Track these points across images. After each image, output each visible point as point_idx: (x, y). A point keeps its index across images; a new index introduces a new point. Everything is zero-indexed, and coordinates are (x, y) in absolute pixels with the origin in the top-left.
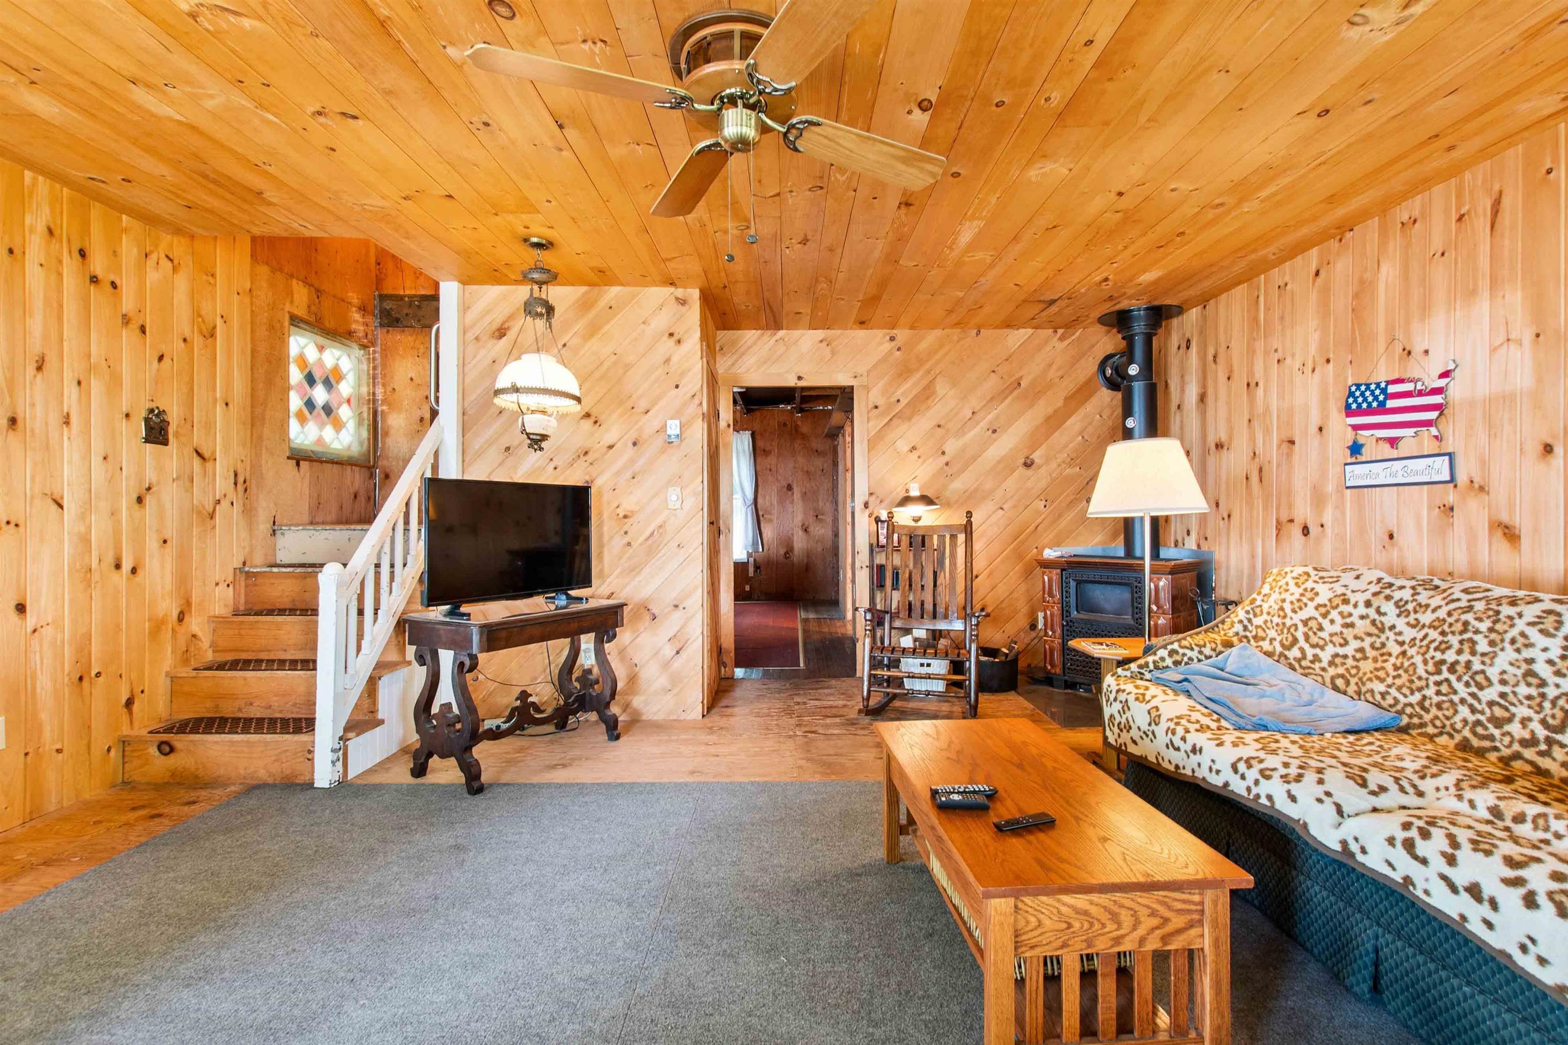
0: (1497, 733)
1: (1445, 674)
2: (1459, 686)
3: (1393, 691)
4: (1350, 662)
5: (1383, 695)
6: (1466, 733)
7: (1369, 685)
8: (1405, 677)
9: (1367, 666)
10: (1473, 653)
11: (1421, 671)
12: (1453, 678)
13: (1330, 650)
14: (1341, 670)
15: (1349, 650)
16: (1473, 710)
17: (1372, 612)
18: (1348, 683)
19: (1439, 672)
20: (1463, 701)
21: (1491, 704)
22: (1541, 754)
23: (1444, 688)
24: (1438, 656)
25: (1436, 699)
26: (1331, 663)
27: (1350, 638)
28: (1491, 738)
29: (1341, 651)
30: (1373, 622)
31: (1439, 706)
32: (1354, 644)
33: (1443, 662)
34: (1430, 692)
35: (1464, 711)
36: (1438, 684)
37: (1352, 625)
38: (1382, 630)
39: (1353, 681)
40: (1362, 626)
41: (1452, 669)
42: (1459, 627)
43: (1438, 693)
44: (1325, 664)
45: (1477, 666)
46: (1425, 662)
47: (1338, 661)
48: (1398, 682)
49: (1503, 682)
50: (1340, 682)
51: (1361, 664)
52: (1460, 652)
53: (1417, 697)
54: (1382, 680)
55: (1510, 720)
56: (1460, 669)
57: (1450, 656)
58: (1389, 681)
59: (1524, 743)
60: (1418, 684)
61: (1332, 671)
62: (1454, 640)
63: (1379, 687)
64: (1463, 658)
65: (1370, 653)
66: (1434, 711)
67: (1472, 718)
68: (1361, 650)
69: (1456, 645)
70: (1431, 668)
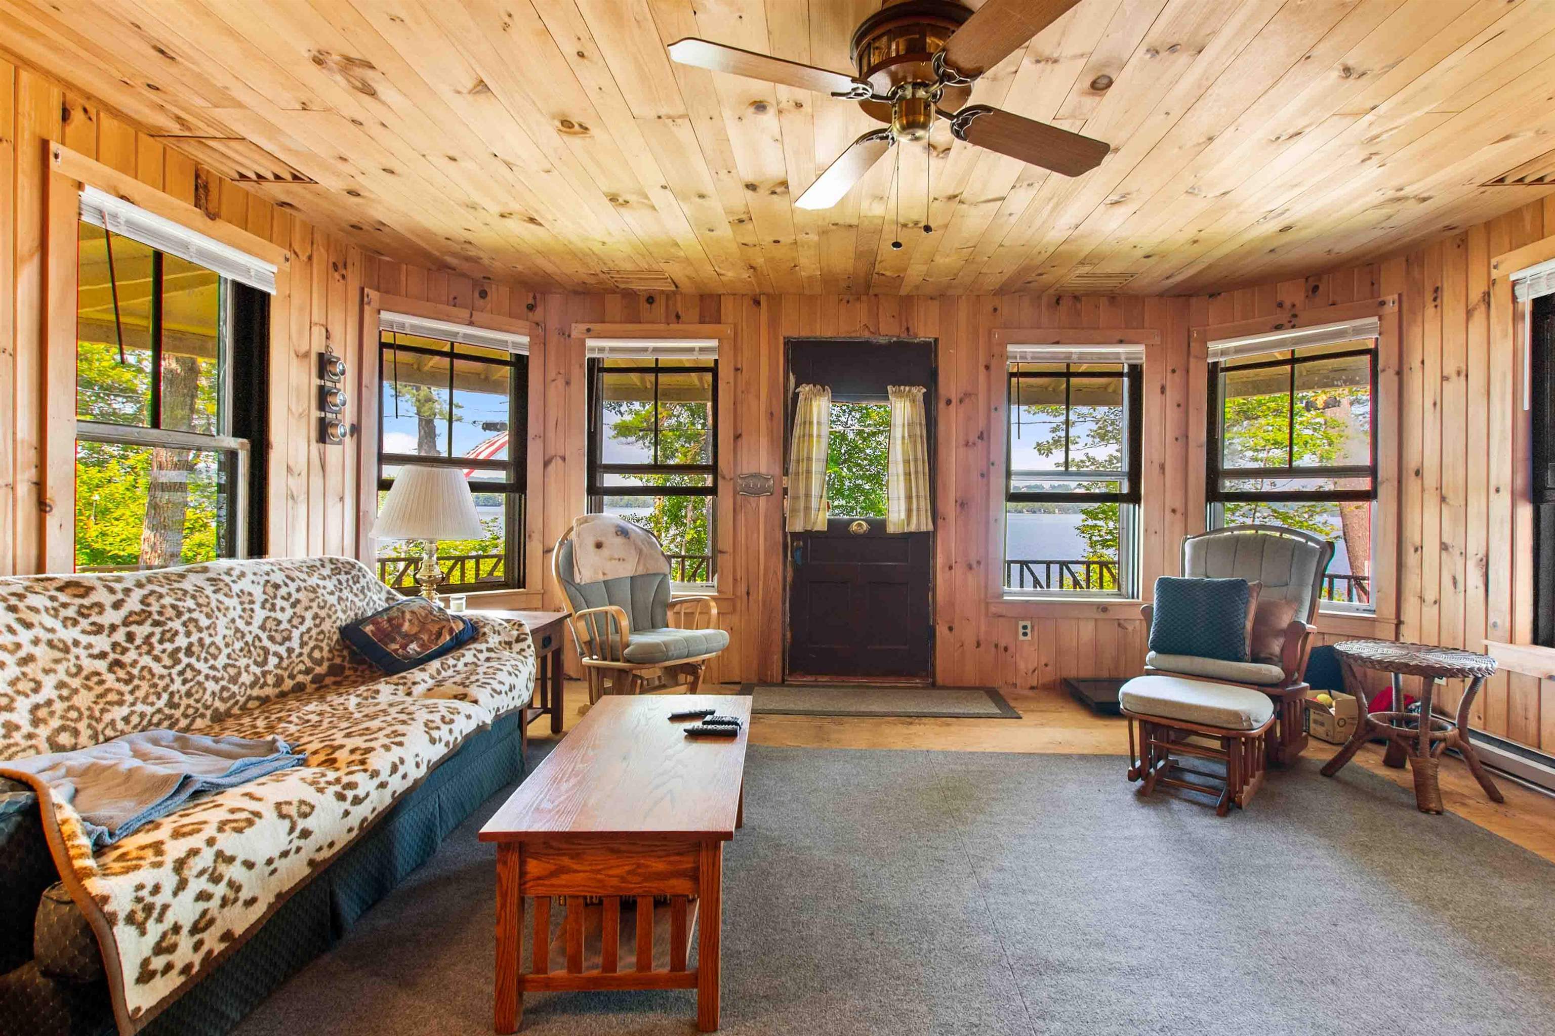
0: (235, 688)
1: (185, 660)
2: (200, 666)
3: (140, 707)
4: (59, 706)
5: (126, 720)
6: (218, 704)
7: (107, 717)
8: (145, 685)
9: (83, 699)
10: (200, 630)
11: (158, 669)
12: (193, 661)
13: (23, 705)
14: (56, 723)
15: (48, 691)
16: (216, 680)
17: (38, 631)
18: (76, 733)
19: (177, 662)
20: (207, 677)
21: (225, 667)
22: (261, 687)
23: (189, 674)
24: (169, 646)
25: (184, 689)
26: (36, 722)
27: (40, 677)
28: (234, 695)
29: (40, 698)
30: (50, 644)
31: (189, 694)
32: (49, 682)
33: (178, 650)
34: (177, 685)
35: (211, 686)
36: (181, 673)
37: (28, 660)
38: (67, 650)
39: (82, 726)
40: (42, 653)
41: (189, 652)
42: (170, 612)
43: (185, 682)
44: (27, 728)
45: (208, 641)
46: (157, 659)
47: (42, 713)
48: (140, 694)
49: (227, 645)
50: (65, 739)
51: (77, 701)
52: (188, 634)
53: (165, 696)
54: (120, 703)
55: (239, 674)
56: (196, 649)
57: (182, 641)
58: (129, 698)
59: (253, 685)
60: (161, 684)
61: (43, 732)
62: (177, 625)
63: (118, 713)
64: (194, 638)
65: (75, 683)
66: (185, 702)
67: (217, 688)
68: (61, 685)
69: (182, 630)
70: (167, 662)
